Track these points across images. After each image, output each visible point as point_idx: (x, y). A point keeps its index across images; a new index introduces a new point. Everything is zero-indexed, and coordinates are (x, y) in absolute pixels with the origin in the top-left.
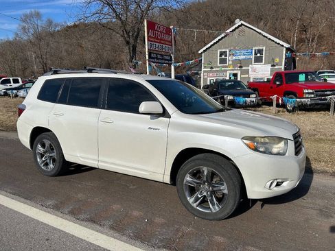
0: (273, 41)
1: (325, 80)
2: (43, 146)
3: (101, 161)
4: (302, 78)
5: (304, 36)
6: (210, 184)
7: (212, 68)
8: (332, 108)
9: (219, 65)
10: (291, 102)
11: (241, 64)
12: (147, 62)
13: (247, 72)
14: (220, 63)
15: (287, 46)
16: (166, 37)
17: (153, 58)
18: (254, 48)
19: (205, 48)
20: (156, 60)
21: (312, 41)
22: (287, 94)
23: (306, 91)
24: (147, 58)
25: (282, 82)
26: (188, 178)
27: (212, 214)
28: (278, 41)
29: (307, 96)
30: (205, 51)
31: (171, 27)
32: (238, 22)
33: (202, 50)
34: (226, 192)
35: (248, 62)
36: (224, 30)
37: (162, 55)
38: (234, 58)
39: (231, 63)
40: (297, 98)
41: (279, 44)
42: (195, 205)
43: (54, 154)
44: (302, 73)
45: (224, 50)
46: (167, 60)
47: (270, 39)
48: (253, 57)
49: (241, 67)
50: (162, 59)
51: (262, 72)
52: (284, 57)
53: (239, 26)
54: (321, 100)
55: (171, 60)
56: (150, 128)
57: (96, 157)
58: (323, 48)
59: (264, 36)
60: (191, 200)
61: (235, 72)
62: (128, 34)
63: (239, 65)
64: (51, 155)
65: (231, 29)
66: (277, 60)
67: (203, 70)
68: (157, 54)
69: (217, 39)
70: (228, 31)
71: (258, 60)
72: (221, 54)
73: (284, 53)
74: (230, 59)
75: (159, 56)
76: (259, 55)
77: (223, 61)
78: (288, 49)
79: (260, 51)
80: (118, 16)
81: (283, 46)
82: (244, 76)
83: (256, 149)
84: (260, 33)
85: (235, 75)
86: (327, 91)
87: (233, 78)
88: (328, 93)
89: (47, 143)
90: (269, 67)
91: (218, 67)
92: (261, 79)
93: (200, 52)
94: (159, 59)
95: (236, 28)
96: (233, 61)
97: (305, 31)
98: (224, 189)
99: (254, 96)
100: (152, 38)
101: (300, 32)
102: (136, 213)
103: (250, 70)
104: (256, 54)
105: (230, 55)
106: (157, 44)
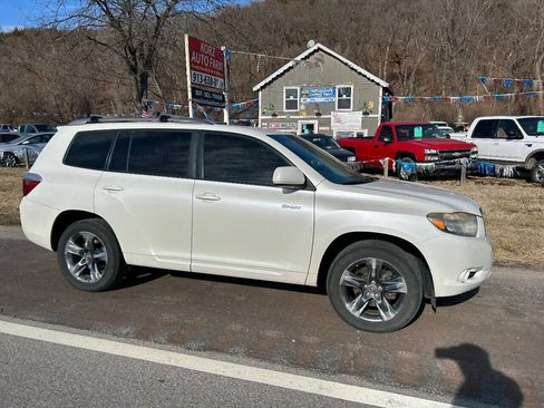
0: (365, 76)
1: (448, 136)
2: (80, 241)
3: (197, 261)
4: (418, 132)
5: (396, 71)
6: (379, 283)
7: (274, 115)
8: (463, 176)
9: (285, 110)
10: (407, 167)
11: (318, 111)
12: (190, 103)
13: (328, 123)
14: (287, 108)
15: (385, 85)
16: (216, 65)
17: (198, 97)
18: (337, 87)
19: (262, 83)
20: (202, 101)
21: (408, 78)
22: (400, 155)
23: (428, 151)
24: (190, 96)
25: (392, 138)
26: (346, 277)
27: (384, 323)
28: (372, 77)
29: (429, 158)
30: (262, 88)
31: (223, 48)
32: (312, 45)
33: (258, 87)
34: (404, 290)
35: (329, 107)
36: (293, 57)
37: (211, 93)
38: (309, 100)
39: (303, 107)
40: (415, 161)
41: (373, 81)
42: (357, 314)
43: (103, 255)
44: (418, 126)
45: (291, 88)
46: (217, 101)
47: (360, 73)
48: (336, 99)
49: (318, 114)
50: (211, 99)
51: (349, 123)
52: (381, 101)
53: (315, 51)
54: (447, 164)
55: (223, 101)
56: (284, 206)
57: (187, 255)
58: (422, 88)
59: (352, 69)
60: (351, 307)
61: (311, 122)
62: (133, 53)
63: (316, 111)
64: (96, 256)
65: (303, 56)
66: (371, 105)
67: (260, 117)
68: (203, 92)
69: (281, 71)
70: (298, 58)
71: (344, 105)
72: (289, 93)
73: (381, 94)
74: (302, 102)
75: (206, 95)
76: (344, 97)
77: (292, 105)
78: (385, 89)
79: (347, 91)
80: (115, 23)
81: (378, 84)
82: (323, 128)
83: (446, 230)
84: (346, 64)
85: (310, 127)
86: (453, 152)
87: (307, 132)
88: (457, 154)
89: (88, 236)
90: (359, 115)
91: (283, 114)
92: (348, 133)
93: (254, 89)
94: (205, 99)
95: (311, 54)
96: (307, 105)
97: (398, 63)
98: (402, 286)
99: (353, 159)
100: (196, 64)
101: (391, 64)
102: (271, 334)
103: (333, 119)
104: (340, 95)
105: (302, 95)
106: (204, 75)
